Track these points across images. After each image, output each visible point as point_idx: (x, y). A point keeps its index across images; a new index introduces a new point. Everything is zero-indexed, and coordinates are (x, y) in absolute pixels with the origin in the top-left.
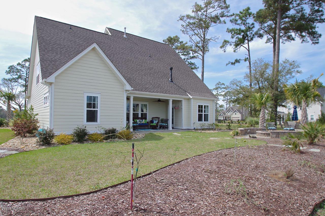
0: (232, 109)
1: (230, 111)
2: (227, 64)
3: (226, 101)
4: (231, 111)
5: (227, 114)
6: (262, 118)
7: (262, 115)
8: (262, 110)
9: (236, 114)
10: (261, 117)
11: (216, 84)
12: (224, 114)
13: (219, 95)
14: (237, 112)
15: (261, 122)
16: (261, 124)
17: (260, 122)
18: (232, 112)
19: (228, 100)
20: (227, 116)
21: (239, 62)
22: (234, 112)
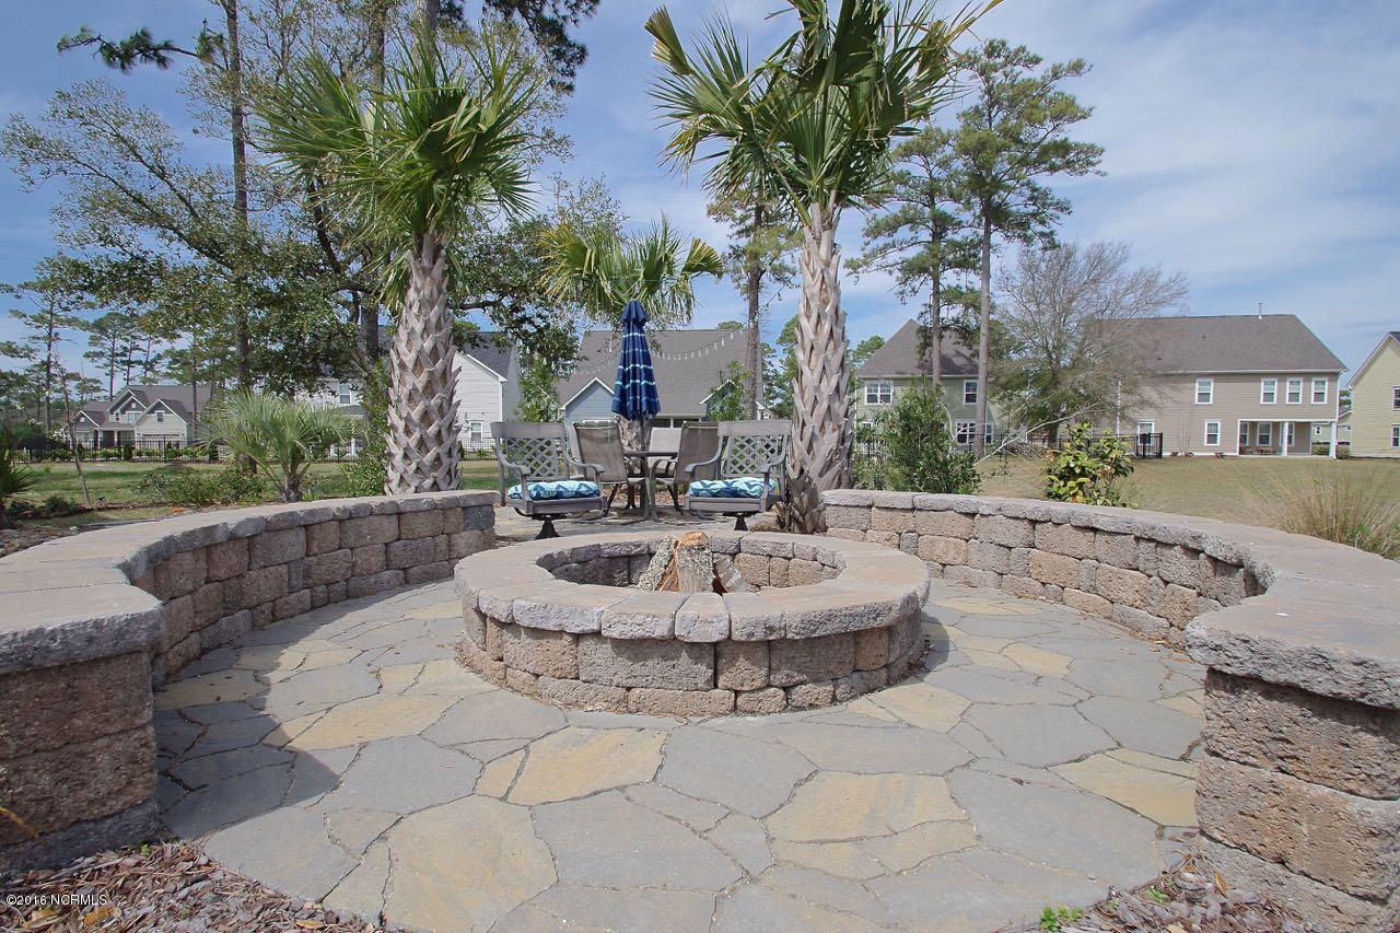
0: (140, 394)
1: (129, 405)
2: (63, 46)
3: (104, 360)
4: (134, 406)
5: (112, 418)
6: (420, 381)
7: (428, 344)
8: (416, 280)
9: (160, 420)
10: (409, 359)
11: (42, 264)
12: (99, 417)
13: (62, 322)
14: (168, 412)
15: (408, 419)
16: (413, 441)
17: (401, 425)
18: (139, 408)
19: (117, 355)
20: (116, 429)
21: (162, 61)
22: (152, 411)
